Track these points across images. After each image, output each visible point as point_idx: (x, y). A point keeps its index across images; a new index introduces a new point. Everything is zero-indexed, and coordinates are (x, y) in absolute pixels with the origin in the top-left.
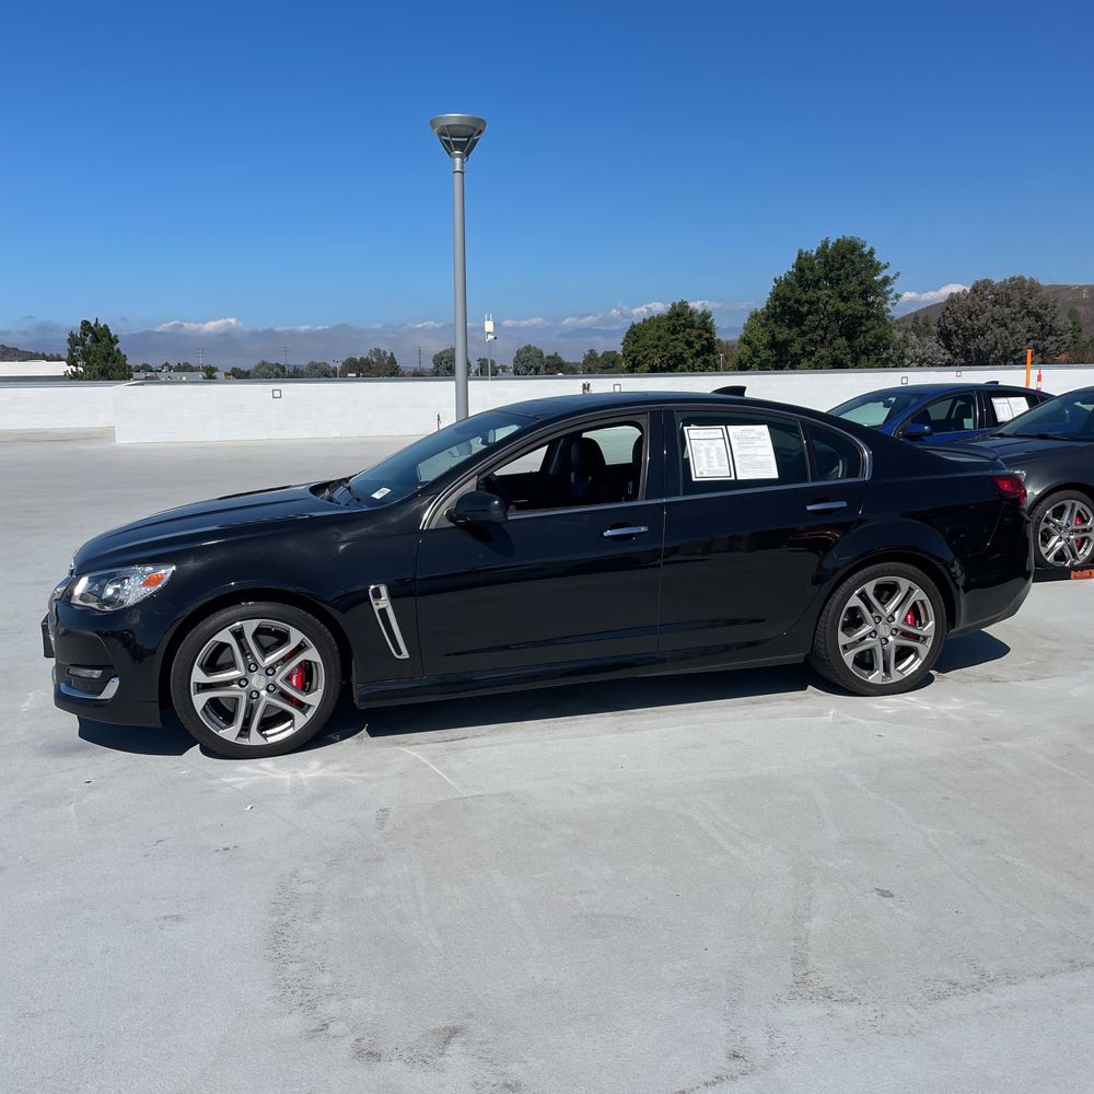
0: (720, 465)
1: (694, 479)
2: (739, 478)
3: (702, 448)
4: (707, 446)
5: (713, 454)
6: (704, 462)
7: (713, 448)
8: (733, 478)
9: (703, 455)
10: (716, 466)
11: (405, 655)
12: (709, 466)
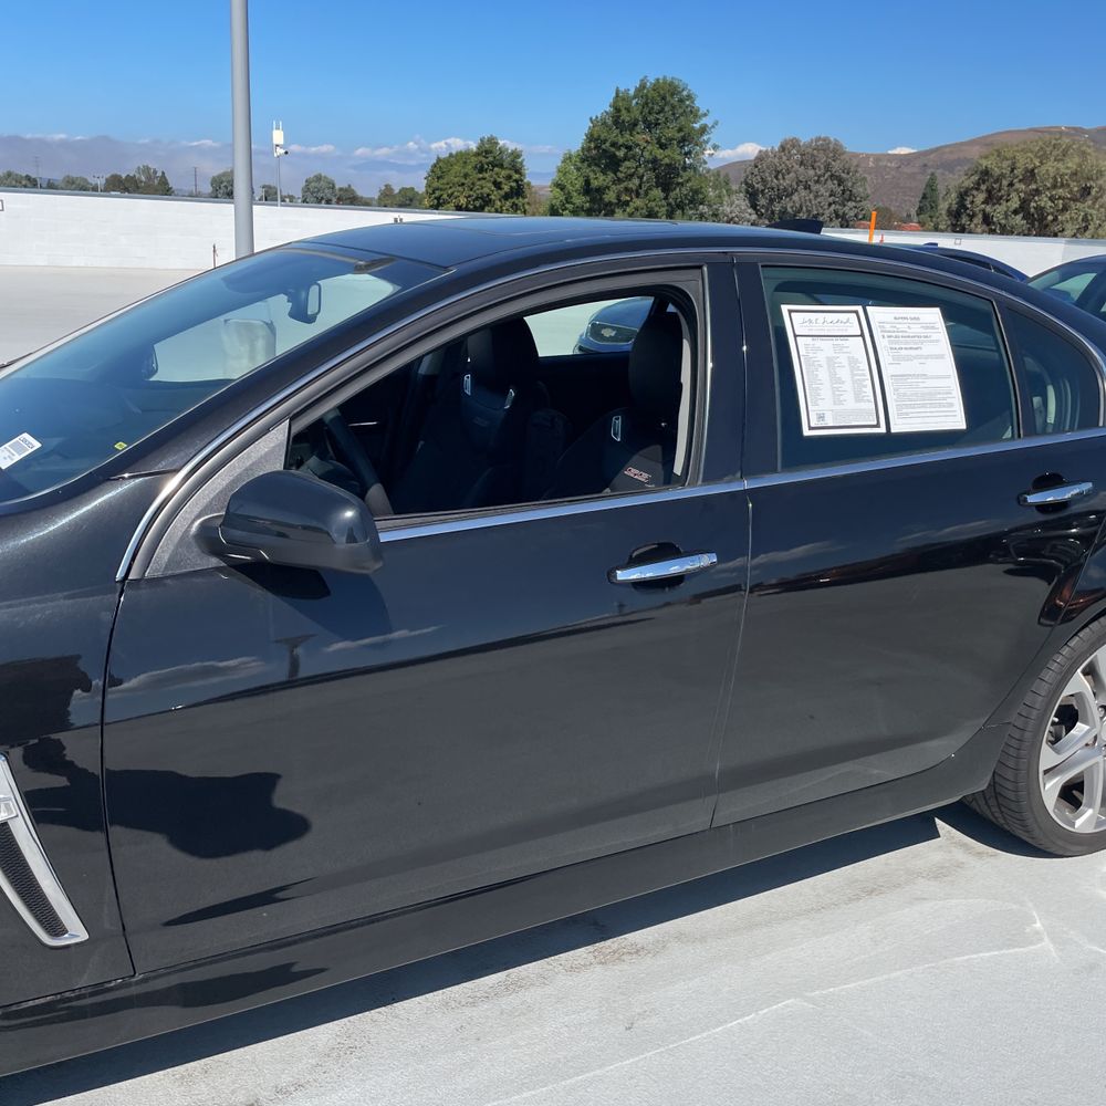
0: (858, 398)
1: (806, 432)
2: (893, 431)
3: (821, 357)
4: (831, 353)
5: (844, 373)
6: (826, 392)
7: (843, 359)
8: (883, 430)
9: (823, 374)
10: (850, 403)
11: (76, 932)
12: (837, 401)
